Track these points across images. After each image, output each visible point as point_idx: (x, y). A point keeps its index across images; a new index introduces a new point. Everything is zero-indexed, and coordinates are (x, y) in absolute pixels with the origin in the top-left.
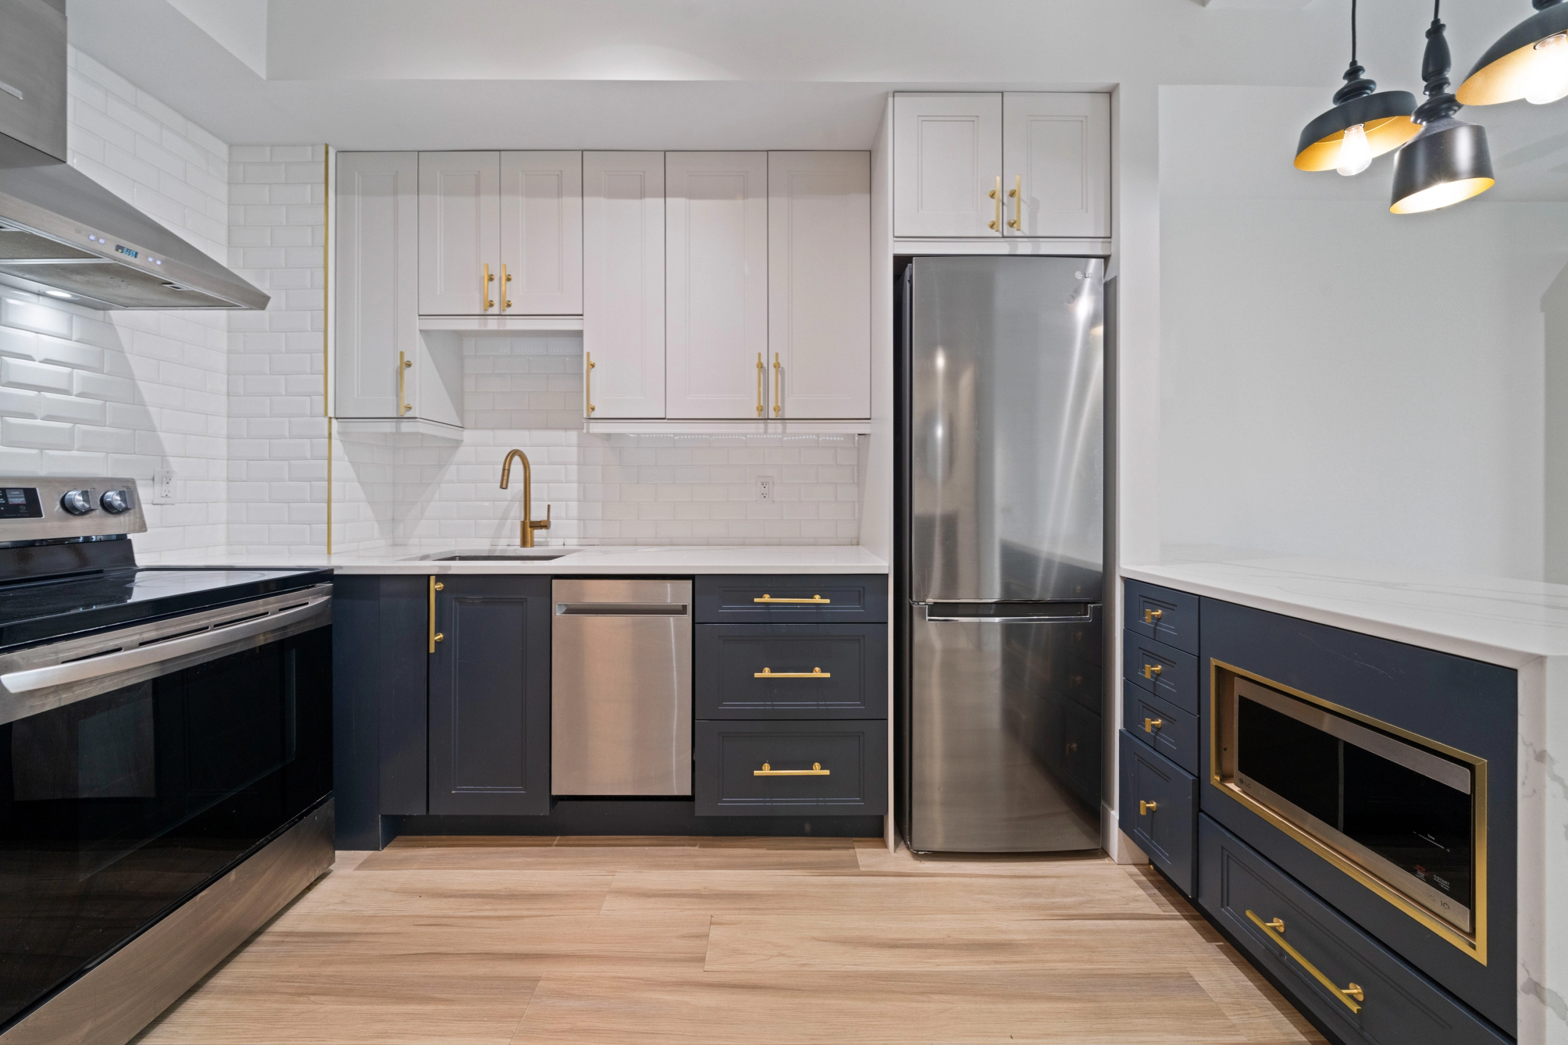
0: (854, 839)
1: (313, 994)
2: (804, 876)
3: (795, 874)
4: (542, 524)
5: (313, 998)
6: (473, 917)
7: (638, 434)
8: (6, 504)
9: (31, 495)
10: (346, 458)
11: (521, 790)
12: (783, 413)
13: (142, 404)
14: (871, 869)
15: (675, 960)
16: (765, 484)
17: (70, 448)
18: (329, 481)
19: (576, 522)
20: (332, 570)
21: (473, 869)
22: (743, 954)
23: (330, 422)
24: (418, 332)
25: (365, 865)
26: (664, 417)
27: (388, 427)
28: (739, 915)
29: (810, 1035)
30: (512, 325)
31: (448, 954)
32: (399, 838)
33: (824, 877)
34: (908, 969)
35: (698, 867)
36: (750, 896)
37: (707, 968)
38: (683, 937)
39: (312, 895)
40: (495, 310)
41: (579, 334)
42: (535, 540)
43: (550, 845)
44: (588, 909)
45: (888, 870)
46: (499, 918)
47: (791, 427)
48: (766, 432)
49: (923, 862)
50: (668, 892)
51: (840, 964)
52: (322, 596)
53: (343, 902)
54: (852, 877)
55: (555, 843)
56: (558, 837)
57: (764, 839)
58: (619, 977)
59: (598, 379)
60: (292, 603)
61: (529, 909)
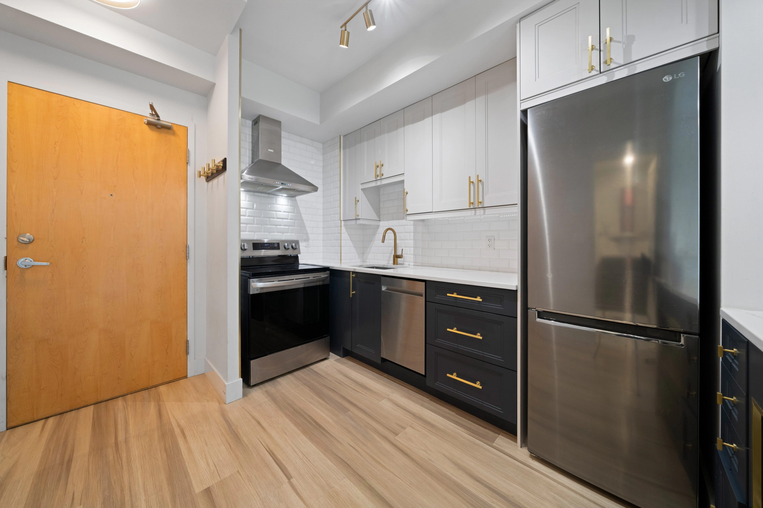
0: (503, 431)
1: (307, 386)
2: (462, 431)
3: (459, 429)
4: (399, 256)
5: (306, 386)
6: (348, 386)
7: (435, 219)
8: (274, 247)
9: (278, 244)
10: (346, 233)
11: (373, 352)
12: (483, 205)
13: (303, 220)
14: (499, 447)
15: (389, 429)
16: (490, 240)
17: (288, 233)
18: (341, 240)
19: (413, 256)
20: (329, 267)
21: (358, 373)
22: (412, 442)
23: (341, 222)
24: (361, 190)
25: (336, 360)
26: (432, 211)
27: (353, 222)
28: (423, 429)
29: (411, 482)
30: (385, 182)
31: (336, 392)
32: (348, 356)
33: (472, 437)
34: (475, 493)
35: (422, 405)
36: (432, 426)
37: (396, 438)
38: (398, 424)
39: (322, 363)
40: (379, 178)
41: (402, 182)
42: (398, 262)
43: (382, 376)
44: (377, 400)
45: (507, 452)
46: (354, 389)
47: (488, 211)
48: (475, 214)
49: (534, 460)
50: (405, 408)
51: (446, 470)
52: (326, 275)
53: (326, 367)
54: (485, 444)
55: (384, 376)
56: (387, 374)
57: (459, 410)
58: (369, 424)
59: (409, 198)
60: (317, 276)
61: (362, 391)
